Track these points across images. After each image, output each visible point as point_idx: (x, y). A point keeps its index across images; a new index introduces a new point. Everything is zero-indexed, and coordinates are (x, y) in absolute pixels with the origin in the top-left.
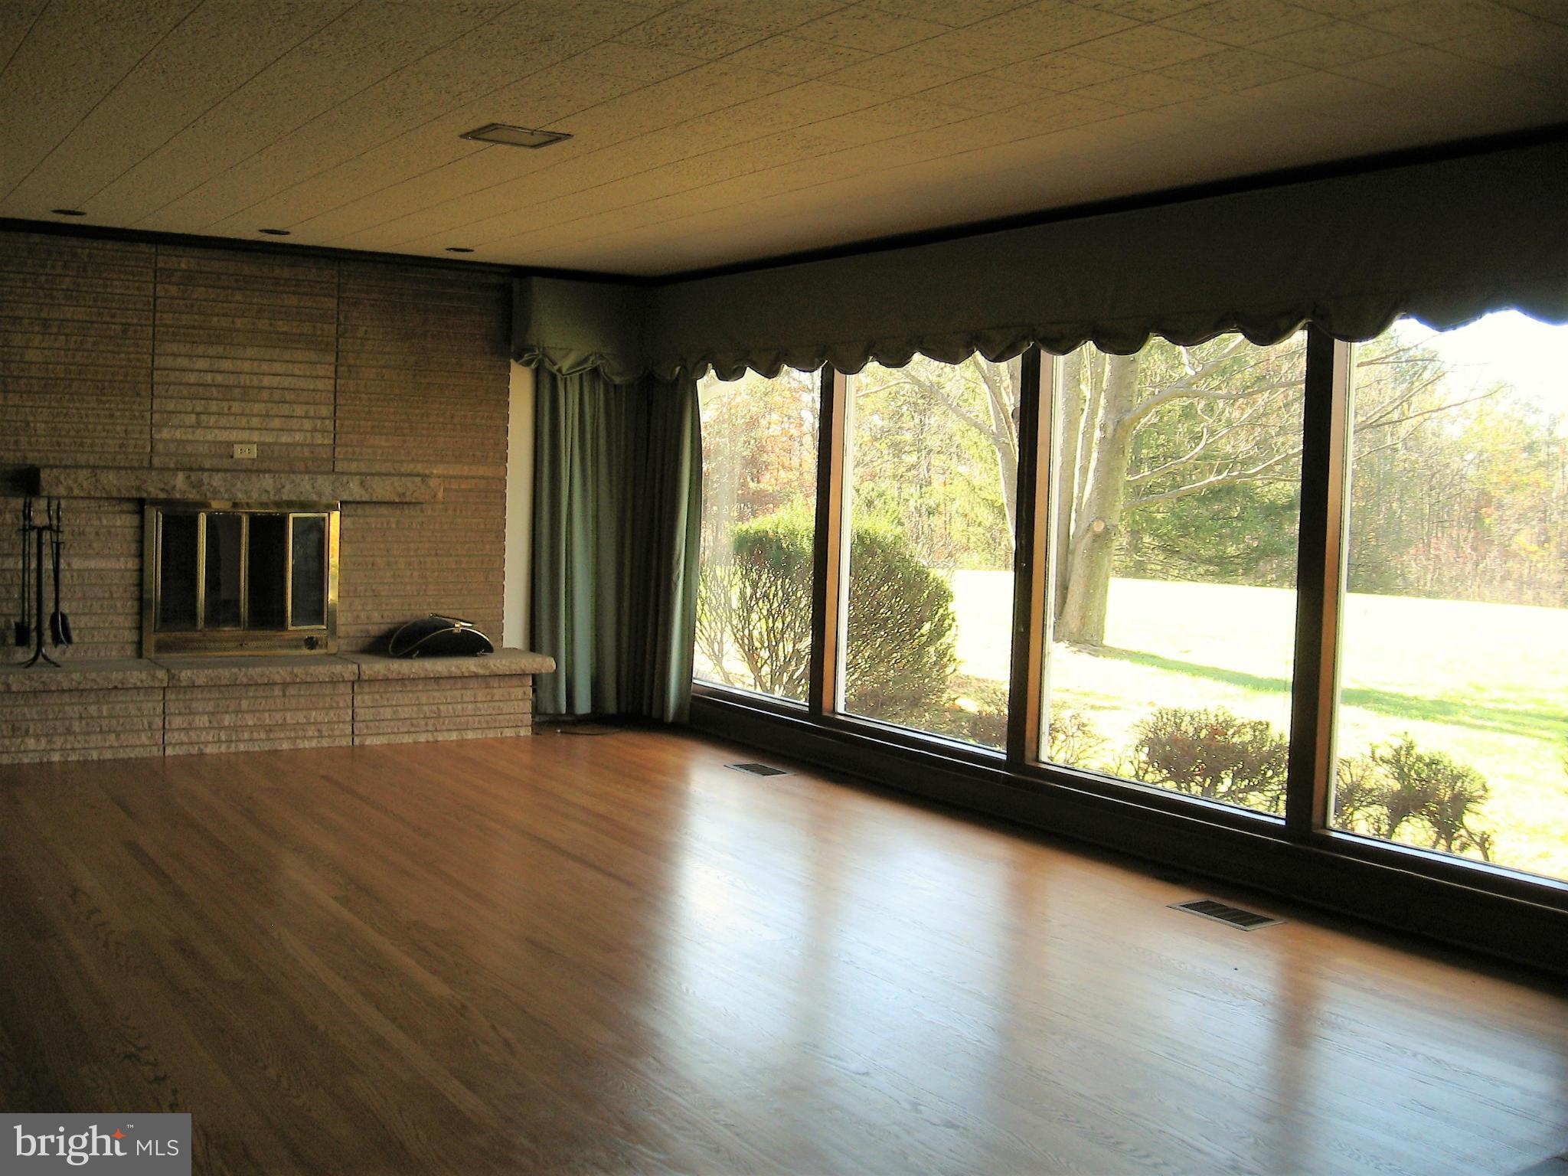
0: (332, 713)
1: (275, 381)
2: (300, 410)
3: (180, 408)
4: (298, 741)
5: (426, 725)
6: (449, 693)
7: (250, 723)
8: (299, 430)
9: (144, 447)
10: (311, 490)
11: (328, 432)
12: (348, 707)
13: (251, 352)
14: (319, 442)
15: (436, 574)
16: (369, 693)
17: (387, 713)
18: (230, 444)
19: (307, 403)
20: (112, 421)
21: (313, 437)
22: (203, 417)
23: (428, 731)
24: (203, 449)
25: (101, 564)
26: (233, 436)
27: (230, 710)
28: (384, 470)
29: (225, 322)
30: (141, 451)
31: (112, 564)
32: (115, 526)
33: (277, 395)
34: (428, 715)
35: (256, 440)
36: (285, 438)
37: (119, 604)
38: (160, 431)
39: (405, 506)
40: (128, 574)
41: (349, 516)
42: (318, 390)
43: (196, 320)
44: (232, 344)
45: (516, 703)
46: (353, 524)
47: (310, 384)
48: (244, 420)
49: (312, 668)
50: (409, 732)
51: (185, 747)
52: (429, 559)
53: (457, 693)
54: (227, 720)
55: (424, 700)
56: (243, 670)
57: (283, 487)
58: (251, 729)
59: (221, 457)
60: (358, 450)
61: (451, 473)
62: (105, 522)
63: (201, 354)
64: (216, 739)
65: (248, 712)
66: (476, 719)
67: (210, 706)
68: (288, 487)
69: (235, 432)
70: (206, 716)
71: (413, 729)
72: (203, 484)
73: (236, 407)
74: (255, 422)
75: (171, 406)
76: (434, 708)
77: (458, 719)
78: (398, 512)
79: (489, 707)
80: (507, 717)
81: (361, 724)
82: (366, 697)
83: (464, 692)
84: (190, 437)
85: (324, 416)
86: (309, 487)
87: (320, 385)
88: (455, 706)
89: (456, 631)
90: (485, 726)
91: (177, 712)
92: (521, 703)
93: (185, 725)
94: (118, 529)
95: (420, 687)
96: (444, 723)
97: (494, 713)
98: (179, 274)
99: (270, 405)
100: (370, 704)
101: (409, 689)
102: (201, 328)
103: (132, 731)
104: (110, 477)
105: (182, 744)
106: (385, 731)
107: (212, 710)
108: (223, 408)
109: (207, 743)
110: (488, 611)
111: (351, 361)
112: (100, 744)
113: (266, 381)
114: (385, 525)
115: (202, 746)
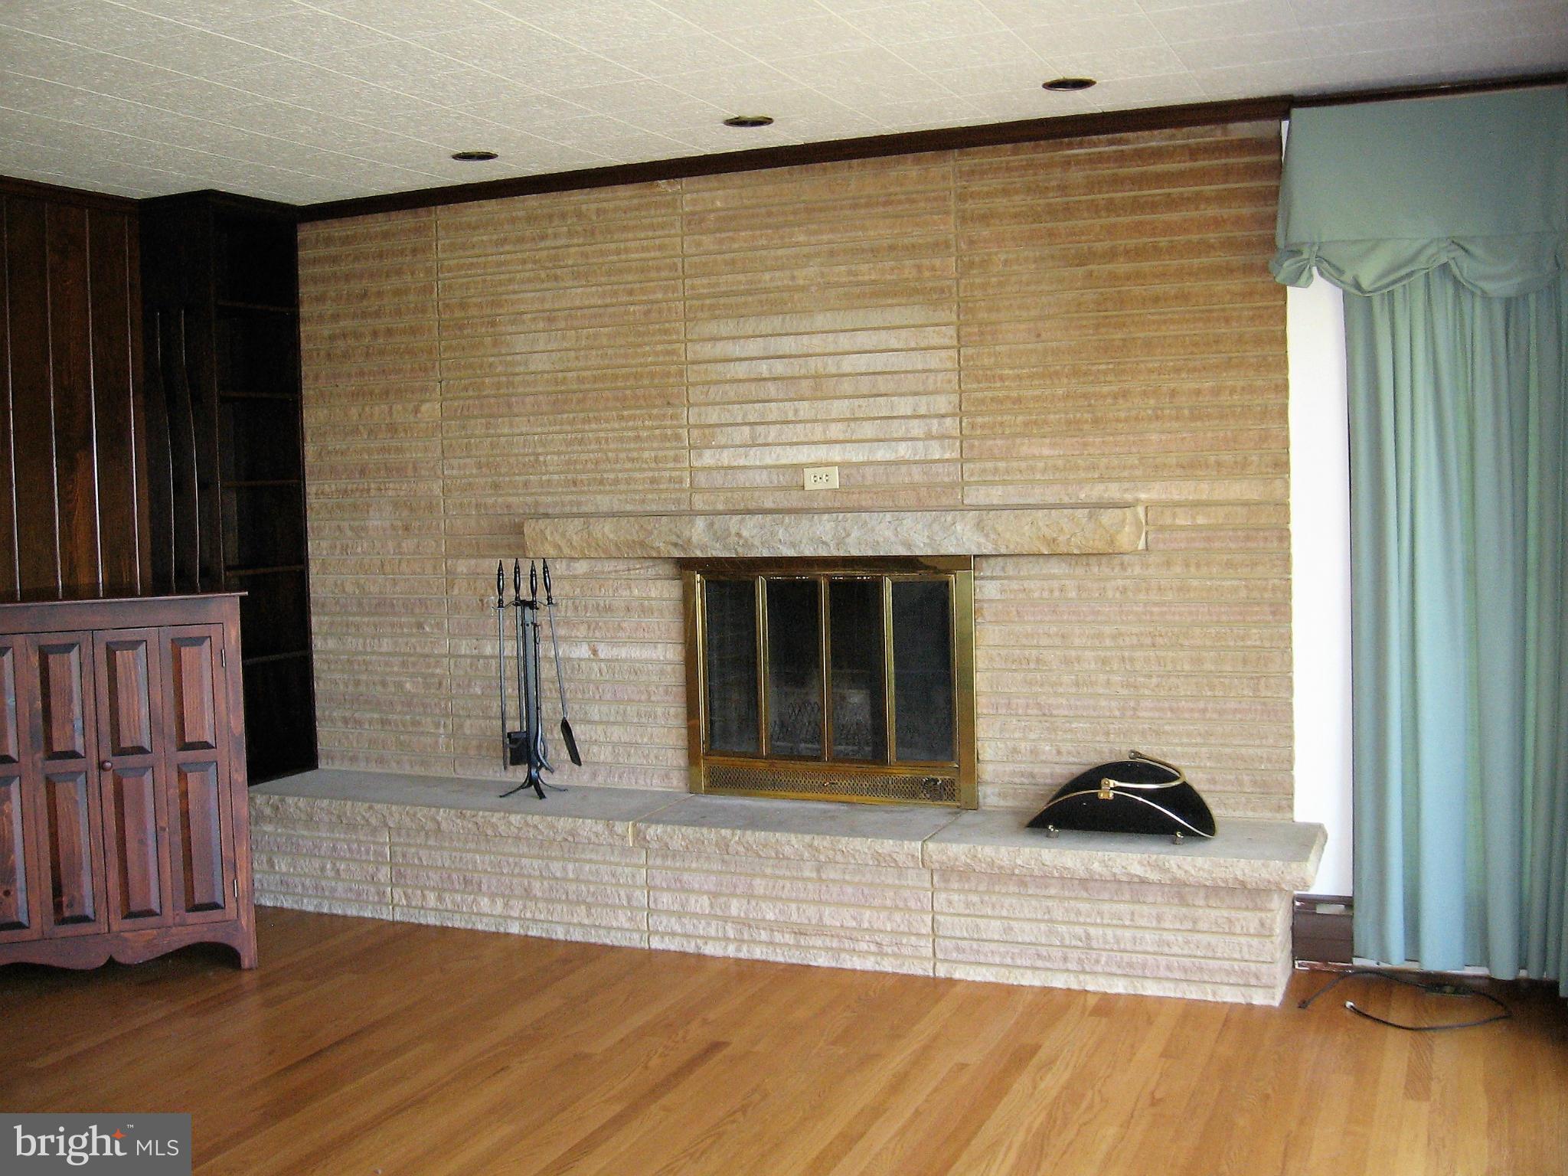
0: (898, 917)
1: (862, 363)
2: (904, 406)
3: (726, 418)
4: (843, 955)
5: (1065, 959)
6: (1106, 907)
7: (770, 916)
8: (902, 439)
9: (681, 482)
10: (893, 539)
11: (949, 437)
12: (923, 910)
13: (821, 320)
14: (937, 457)
15: (1154, 680)
16: (960, 891)
17: (993, 928)
18: (798, 468)
19: (916, 394)
20: (637, 446)
21: (926, 449)
22: (760, 429)
23: (1068, 970)
24: (761, 478)
25: (636, 653)
26: (803, 455)
27: (738, 891)
28: (1050, 500)
29: (781, 278)
30: (677, 486)
31: (647, 653)
32: (650, 599)
33: (865, 385)
34: (1067, 942)
35: (838, 459)
36: (882, 454)
37: (659, 710)
38: (700, 456)
39: (1093, 560)
40: (669, 668)
41: (992, 578)
42: (930, 371)
43: (740, 282)
44: (793, 312)
45: (1243, 940)
46: (1002, 591)
47: (917, 361)
48: (819, 428)
49: (844, 840)
50: (1034, 968)
51: (677, 939)
52: (1138, 654)
53: (1124, 908)
54: (736, 908)
55: (1058, 914)
56: (738, 832)
57: (848, 535)
58: (771, 927)
59: (786, 489)
60: (1002, 465)
61: (1176, 497)
62: (636, 592)
63: (751, 333)
64: (720, 934)
65: (765, 897)
66: (1163, 961)
67: (711, 883)
68: (855, 534)
69: (805, 449)
70: (705, 897)
71: (1039, 963)
72: (729, 535)
73: (805, 409)
74: (836, 431)
75: (713, 416)
76: (1079, 930)
77: (1125, 955)
78: (1080, 571)
79: (1187, 942)
80: (1226, 964)
81: (947, 942)
82: (955, 897)
83: (1137, 907)
84: (742, 462)
85: (943, 411)
86: (889, 533)
87: (934, 360)
88: (1119, 932)
89: (1102, 796)
90: (1178, 975)
91: (664, 885)
92: (1255, 942)
93: (676, 907)
94: (653, 602)
95: (1053, 891)
96: (1097, 961)
97: (1199, 953)
98: (712, 216)
99: (857, 402)
100: (962, 909)
101: (1030, 892)
102: (749, 292)
103: (607, 905)
104: (606, 529)
105: (673, 934)
106: (990, 960)
107: (713, 888)
108: (786, 413)
109: (706, 939)
110: (1259, 751)
111: (983, 315)
112: (566, 919)
113: (848, 364)
114: (1057, 594)
115: (700, 942)
